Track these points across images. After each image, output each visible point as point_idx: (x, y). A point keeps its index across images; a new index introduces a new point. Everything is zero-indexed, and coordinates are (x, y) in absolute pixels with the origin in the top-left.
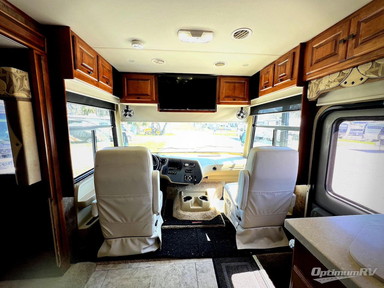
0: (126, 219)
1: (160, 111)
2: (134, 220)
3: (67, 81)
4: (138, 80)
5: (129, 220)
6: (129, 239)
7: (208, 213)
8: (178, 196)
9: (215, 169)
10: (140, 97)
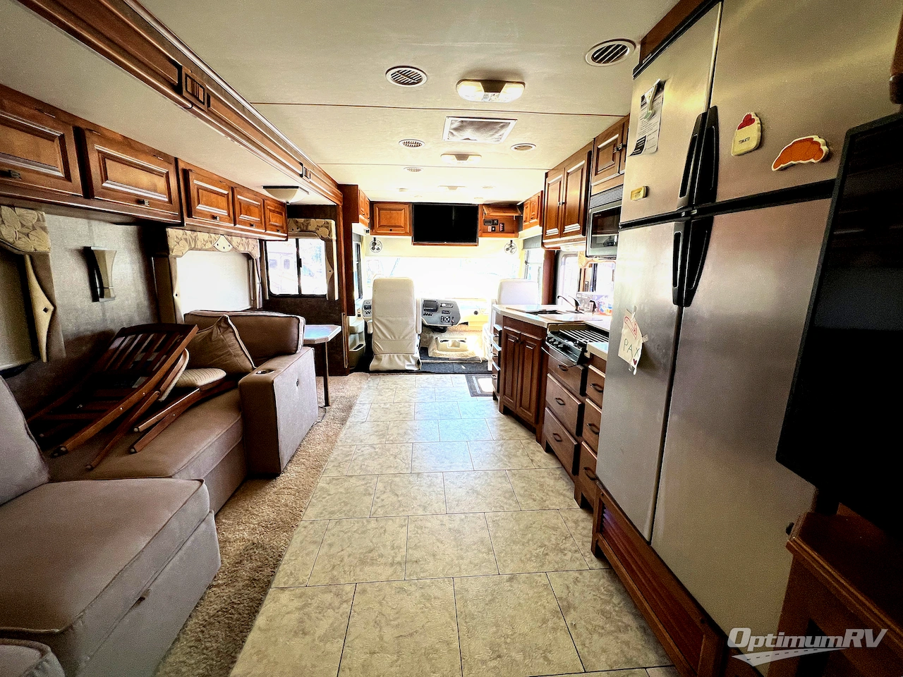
0: (395, 337)
1: (414, 244)
2: (401, 337)
3: (354, 225)
4: (391, 210)
5: (397, 337)
6: (395, 355)
7: (465, 353)
8: (434, 342)
9: (476, 313)
10: (392, 229)
